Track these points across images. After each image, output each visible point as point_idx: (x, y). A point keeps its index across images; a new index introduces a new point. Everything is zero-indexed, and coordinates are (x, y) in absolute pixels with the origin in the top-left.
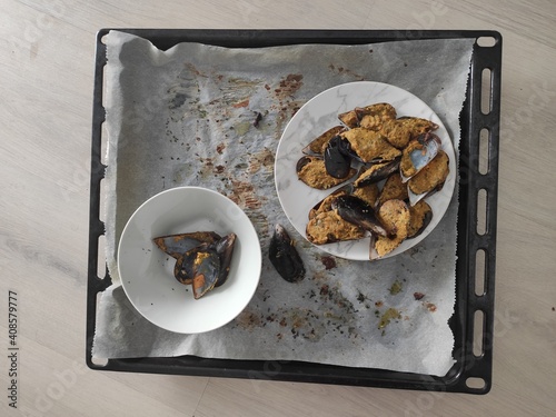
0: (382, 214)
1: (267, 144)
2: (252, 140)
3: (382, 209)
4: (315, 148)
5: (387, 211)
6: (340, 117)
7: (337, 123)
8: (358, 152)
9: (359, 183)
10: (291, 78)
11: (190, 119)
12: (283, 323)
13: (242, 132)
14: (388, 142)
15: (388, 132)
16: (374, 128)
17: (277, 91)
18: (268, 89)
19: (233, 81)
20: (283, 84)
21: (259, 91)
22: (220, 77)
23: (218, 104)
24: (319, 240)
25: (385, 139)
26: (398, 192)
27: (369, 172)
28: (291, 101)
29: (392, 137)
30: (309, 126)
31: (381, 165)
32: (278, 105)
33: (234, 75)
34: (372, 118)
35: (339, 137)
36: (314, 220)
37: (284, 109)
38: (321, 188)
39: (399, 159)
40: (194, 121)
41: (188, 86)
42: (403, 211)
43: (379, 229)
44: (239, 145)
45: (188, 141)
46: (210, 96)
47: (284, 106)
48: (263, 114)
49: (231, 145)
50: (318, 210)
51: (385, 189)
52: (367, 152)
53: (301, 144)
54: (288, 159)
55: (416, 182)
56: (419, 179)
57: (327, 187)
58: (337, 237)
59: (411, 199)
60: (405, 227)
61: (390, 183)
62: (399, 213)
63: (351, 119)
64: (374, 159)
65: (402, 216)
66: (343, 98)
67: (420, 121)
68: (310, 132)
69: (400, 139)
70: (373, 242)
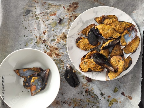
0: (112, 62)
1: (64, 31)
2: (58, 29)
3: (111, 59)
4: (84, 32)
5: (114, 61)
6: (95, 19)
7: (94, 22)
8: (102, 34)
9: (103, 48)
10: (74, 4)
11: (32, 20)
12: (70, 105)
13: (54, 26)
14: (115, 30)
15: (116, 26)
16: (110, 24)
17: (68, 9)
18: (64, 8)
19: (50, 5)
20: (70, 6)
21: (60, 9)
22: (45, 3)
23: (44, 14)
24: (85, 70)
25: (114, 29)
26: (118, 52)
27: (107, 43)
28: (74, 13)
29: (117, 28)
30: (81, 24)
31: (112, 40)
32: (68, 15)
33: (51, 2)
34: (109, 20)
35: (95, 28)
36: (83, 62)
37: (71, 17)
38: (86, 50)
39: (120, 37)
40: (33, 21)
41: (31, 7)
42: (121, 61)
43: (112, 68)
44: (52, 31)
45: (31, 29)
46: (40, 11)
47: (71, 15)
48: (62, 19)
49: (49, 31)
50: (85, 58)
51: (113, 51)
52: (107, 34)
53: (78, 31)
54: (72, 37)
55: (127, 48)
56: (128, 47)
57: (89, 49)
58: (92, 70)
59: (125, 56)
60: (122, 68)
61: (115, 49)
62: (119, 61)
63: (100, 20)
64: (109, 38)
65: (121, 63)
66: (95, 13)
67: (127, 23)
68: (82, 27)
69: (120, 30)
70: (107, 73)
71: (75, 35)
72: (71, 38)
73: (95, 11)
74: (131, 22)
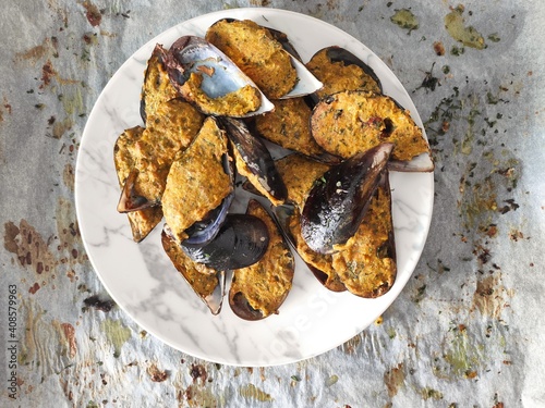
3: (330, 148)
4: (205, 287)
5: (337, 139)
6: (140, 238)
7: (155, 238)
8: (211, 206)
9: (277, 197)
15: (168, 144)
16: (162, 173)
26: (293, 118)
27: (254, 180)
30: (171, 300)
31: (238, 157)
34: (142, 177)
36: (347, 282)
38: (290, 269)
39: (222, 121)
42: (338, 106)
43: (379, 157)
50: (329, 273)
51: (288, 144)
52: (211, 187)
53: (205, 311)
54: (236, 337)
55: (272, 83)
56: (265, 78)
57: (289, 255)
58: (385, 238)
59: (311, 91)
60: (371, 101)
61: (276, 135)
62: (339, 115)
63: (145, 217)
64: (225, 171)
65: (349, 108)
66: (111, 235)
67: (150, 83)
68: (180, 295)
69: (183, 120)
70: (397, 165)
71: (224, 325)
72: (238, 342)
73: (100, 237)
74: (142, 62)
